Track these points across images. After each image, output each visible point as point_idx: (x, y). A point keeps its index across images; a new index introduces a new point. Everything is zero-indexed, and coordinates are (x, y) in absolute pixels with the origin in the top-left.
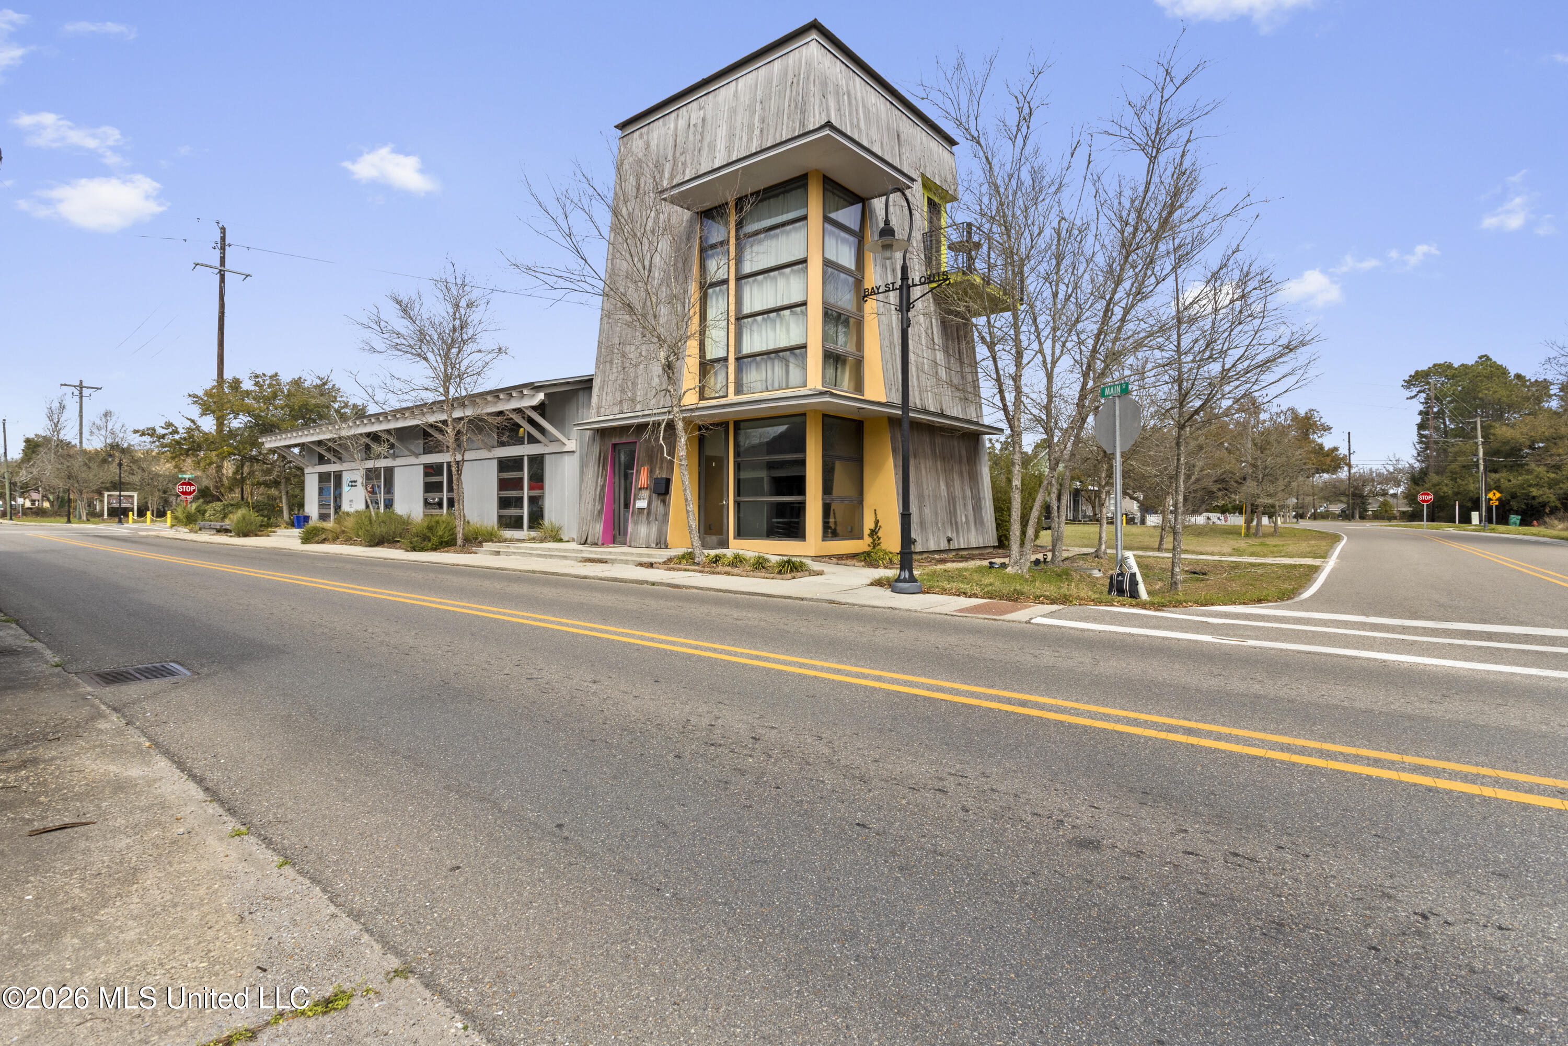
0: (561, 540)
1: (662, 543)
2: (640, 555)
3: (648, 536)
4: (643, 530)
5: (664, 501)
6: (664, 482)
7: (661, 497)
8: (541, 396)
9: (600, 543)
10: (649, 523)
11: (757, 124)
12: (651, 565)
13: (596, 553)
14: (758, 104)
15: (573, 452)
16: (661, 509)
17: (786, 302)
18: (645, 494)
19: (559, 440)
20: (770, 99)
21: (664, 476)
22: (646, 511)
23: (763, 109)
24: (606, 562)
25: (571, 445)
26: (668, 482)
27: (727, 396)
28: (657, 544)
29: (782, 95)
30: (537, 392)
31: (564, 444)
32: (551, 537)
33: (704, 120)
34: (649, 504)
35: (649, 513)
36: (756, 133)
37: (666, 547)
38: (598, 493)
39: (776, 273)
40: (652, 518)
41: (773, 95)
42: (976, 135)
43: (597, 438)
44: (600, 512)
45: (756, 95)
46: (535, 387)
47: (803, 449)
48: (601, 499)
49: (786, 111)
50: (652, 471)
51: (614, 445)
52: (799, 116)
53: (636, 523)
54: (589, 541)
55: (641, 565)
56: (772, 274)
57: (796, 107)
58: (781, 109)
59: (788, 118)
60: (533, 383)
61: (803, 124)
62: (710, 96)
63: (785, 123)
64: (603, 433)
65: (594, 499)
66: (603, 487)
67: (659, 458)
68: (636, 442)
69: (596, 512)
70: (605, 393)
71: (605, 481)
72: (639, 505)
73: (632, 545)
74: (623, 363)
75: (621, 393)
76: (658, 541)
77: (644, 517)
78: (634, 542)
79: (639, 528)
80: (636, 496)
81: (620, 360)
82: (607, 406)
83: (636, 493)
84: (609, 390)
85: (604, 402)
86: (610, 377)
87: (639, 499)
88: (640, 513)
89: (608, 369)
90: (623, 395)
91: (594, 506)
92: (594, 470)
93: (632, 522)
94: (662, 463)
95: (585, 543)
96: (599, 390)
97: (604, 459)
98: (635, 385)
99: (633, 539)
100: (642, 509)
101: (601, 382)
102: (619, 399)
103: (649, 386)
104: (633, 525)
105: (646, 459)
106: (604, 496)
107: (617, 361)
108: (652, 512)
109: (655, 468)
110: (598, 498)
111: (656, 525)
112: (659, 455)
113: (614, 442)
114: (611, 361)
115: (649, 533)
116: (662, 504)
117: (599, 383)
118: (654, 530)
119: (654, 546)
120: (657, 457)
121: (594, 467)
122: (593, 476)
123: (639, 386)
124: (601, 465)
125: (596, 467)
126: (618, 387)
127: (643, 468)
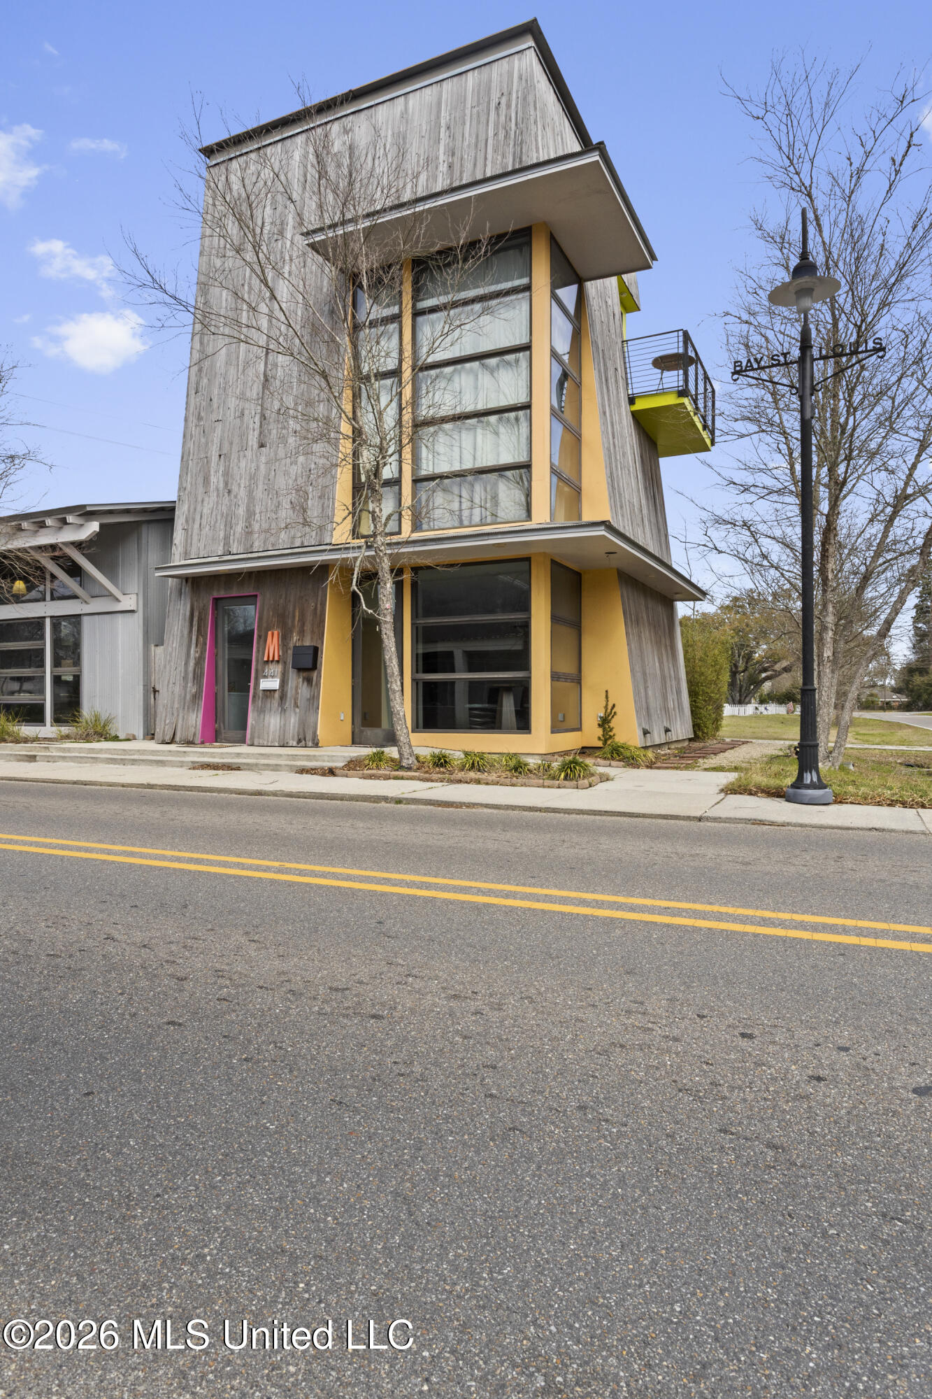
0: (116, 739)
1: (306, 738)
2: (294, 757)
3: (283, 730)
4: (273, 722)
5: (309, 681)
6: (311, 651)
7: (305, 674)
8: (94, 527)
9: (198, 740)
10: (284, 711)
11: (442, 158)
12: (331, 772)
13: (212, 755)
14: (443, 130)
15: (132, 611)
16: (304, 691)
17: (492, 405)
18: (276, 669)
19: (111, 595)
20: (464, 123)
21: (307, 643)
22: (277, 695)
23: (452, 137)
24: (238, 769)
25: (128, 602)
26: (316, 651)
27: (399, 533)
28: (299, 741)
29: (483, 119)
30: (87, 521)
31: (118, 600)
32: (96, 733)
33: (351, 148)
34: (283, 683)
35: (283, 697)
36: (441, 168)
37: (316, 745)
38: (191, 668)
39: (476, 364)
40: (289, 703)
41: (468, 119)
42: (807, 183)
43: (187, 589)
44: (195, 697)
45: (438, 117)
46: (86, 513)
47: (525, 606)
48: (197, 677)
49: (490, 142)
50: (285, 638)
51: (216, 600)
52: (511, 150)
53: (261, 711)
54: (177, 739)
55: (303, 771)
56: (468, 365)
57: (507, 136)
58: (482, 137)
59: (495, 151)
60: (85, 506)
61: (518, 156)
62: (363, 115)
63: (489, 157)
64: (196, 583)
65: (185, 678)
66: (199, 662)
67: (297, 618)
68: (256, 596)
69: (188, 697)
70: (197, 526)
71: (203, 652)
72: (265, 684)
73: (256, 743)
74: (226, 484)
75: (225, 526)
76: (301, 737)
77: (275, 703)
78: (259, 738)
79: (267, 719)
80: (260, 672)
81: (221, 479)
82: (201, 545)
83: (260, 668)
84: (204, 522)
85: (195, 538)
86: (205, 503)
87: (265, 677)
88: (267, 697)
89: (201, 490)
90: (228, 529)
91: (185, 687)
92: (182, 636)
93: (253, 710)
94: (303, 625)
95: (172, 741)
96: (187, 521)
97: (200, 620)
98: (250, 514)
99: (256, 735)
100: (270, 691)
101: (189, 511)
102: (222, 534)
103: (274, 516)
104: (256, 714)
105: (275, 620)
106: (202, 674)
107: (216, 480)
108: (289, 695)
109: (291, 632)
110: (191, 675)
111: (295, 713)
112: (297, 614)
113: (216, 595)
114: (206, 480)
115: (285, 725)
116: (305, 684)
117: (186, 512)
118: (293, 720)
119: (295, 744)
120: (294, 617)
121: (182, 632)
122: (181, 645)
123: (257, 516)
124: (195, 629)
125: (186, 632)
126: (219, 518)
127: (270, 633)
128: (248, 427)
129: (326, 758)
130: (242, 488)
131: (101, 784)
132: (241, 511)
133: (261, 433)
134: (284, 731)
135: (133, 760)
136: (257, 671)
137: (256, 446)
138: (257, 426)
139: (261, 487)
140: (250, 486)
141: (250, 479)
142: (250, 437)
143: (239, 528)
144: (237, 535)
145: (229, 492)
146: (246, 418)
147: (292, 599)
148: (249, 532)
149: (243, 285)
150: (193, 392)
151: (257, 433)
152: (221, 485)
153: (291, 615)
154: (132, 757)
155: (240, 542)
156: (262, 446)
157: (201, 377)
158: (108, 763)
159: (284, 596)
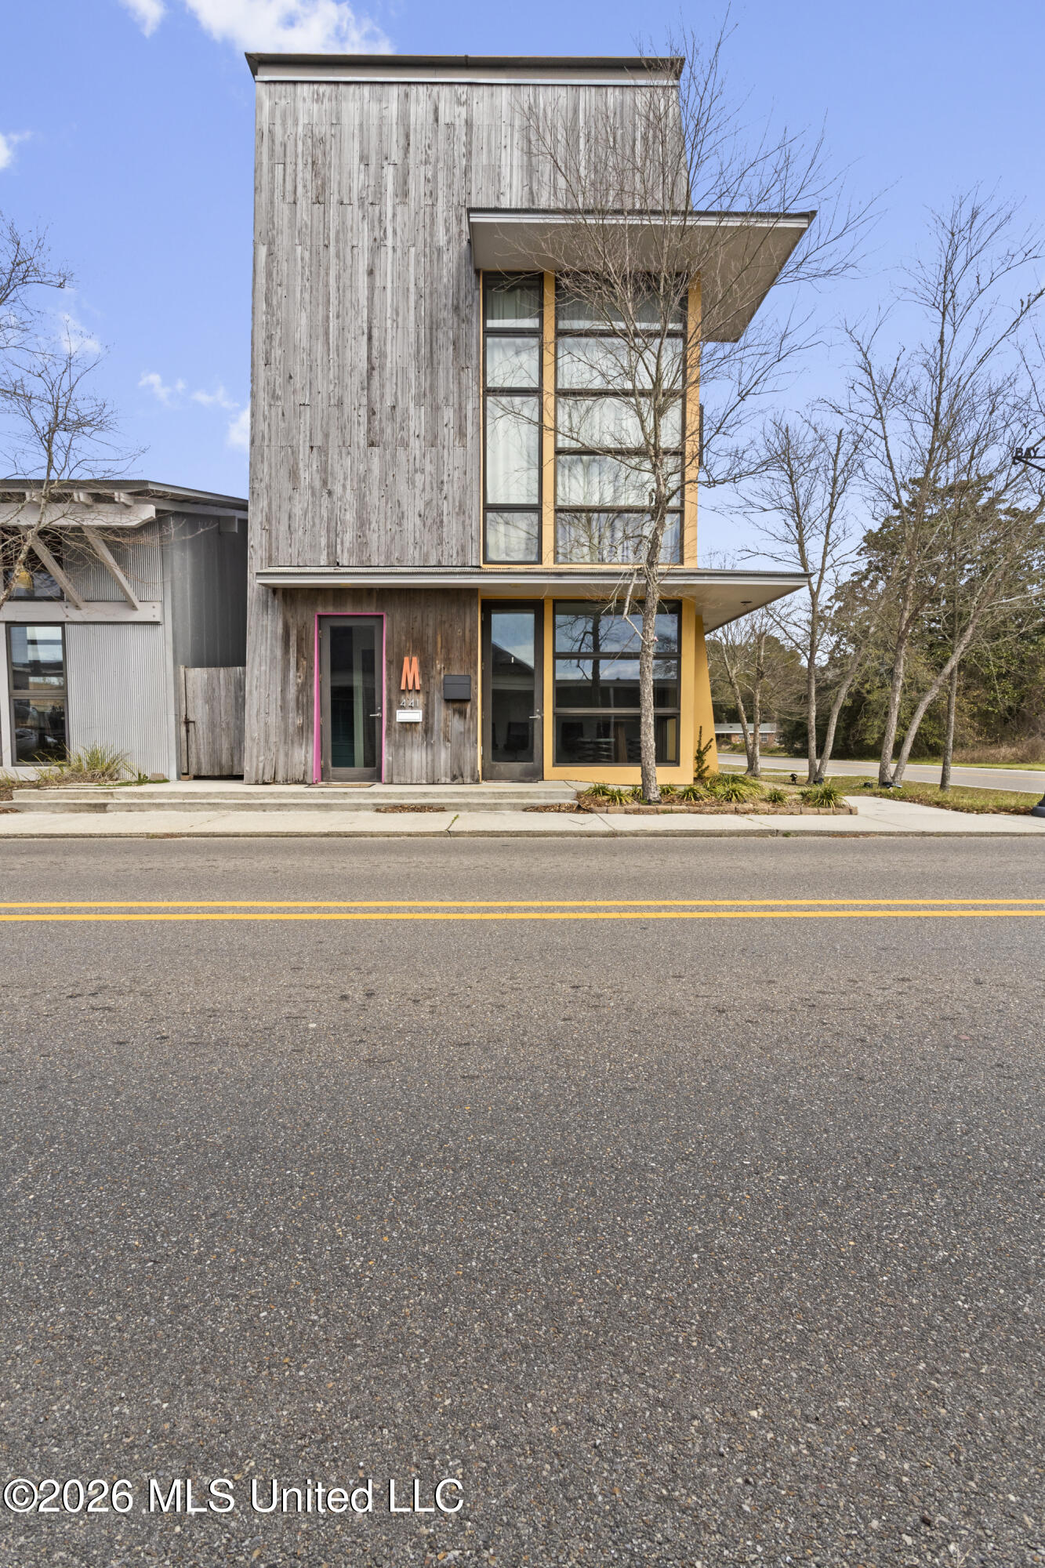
1: (465, 776)
4: (417, 757)
5: (461, 713)
6: (461, 681)
7: (457, 706)
9: (311, 779)
10: (430, 745)
14: (582, 141)
15: (157, 623)
16: (456, 724)
18: (418, 699)
19: (126, 600)
22: (420, 728)
25: (149, 612)
26: (469, 680)
27: (541, 562)
28: (454, 778)
30: (136, 502)
31: (135, 608)
34: (427, 715)
35: (428, 729)
36: (582, 183)
37: (476, 781)
38: (291, 696)
40: (436, 737)
43: (276, 602)
44: (302, 730)
48: (303, 706)
50: (426, 665)
51: (323, 617)
53: (398, 746)
54: (280, 778)
62: (482, 90)
64: (289, 595)
66: (304, 688)
67: (439, 645)
68: (381, 617)
69: (291, 729)
70: (283, 528)
71: (308, 676)
72: (402, 716)
73: (395, 781)
74: (325, 483)
75: (328, 531)
76: (456, 772)
77: (418, 737)
78: (398, 774)
79: (408, 753)
80: (395, 703)
81: (317, 477)
82: (294, 551)
83: (394, 697)
84: (295, 524)
85: (283, 544)
86: (296, 502)
87: (402, 707)
88: (406, 730)
89: (287, 486)
90: (332, 535)
91: (285, 718)
92: (273, 658)
93: (389, 745)
94: (448, 652)
95: (274, 781)
96: (268, 520)
97: (300, 640)
98: (362, 523)
99: (395, 772)
100: (410, 723)
101: (270, 508)
102: (323, 541)
103: (399, 529)
104: (392, 749)
105: (409, 645)
106: (310, 703)
107: (308, 475)
108: (436, 727)
109: (433, 660)
110: (292, 704)
111: (446, 747)
112: (439, 639)
113: (321, 611)
114: (294, 474)
115: (433, 760)
116: (457, 716)
117: (266, 509)
118: (444, 756)
119: (448, 781)
120: (436, 643)
121: (272, 651)
122: (272, 667)
123: (374, 525)
124: (293, 650)
125: (279, 653)
126: (317, 521)
127: (406, 659)
128: (350, 420)
129: (543, 795)
130: (348, 491)
131: (372, 835)
132: (350, 517)
133: (369, 430)
134: (433, 767)
135: (280, 805)
136: (390, 702)
137: (363, 442)
138: (364, 419)
139: (376, 493)
140: (359, 488)
141: (359, 482)
142: (354, 432)
143: (348, 537)
144: (347, 545)
145: (330, 493)
146: (347, 408)
147: (431, 623)
148: (362, 543)
149: (327, 246)
150: (262, 363)
151: (363, 429)
152: (317, 484)
153: (430, 640)
154: (262, 801)
155: (351, 554)
156: (372, 444)
157: (271, 347)
158: (239, 810)
159: (419, 618)
